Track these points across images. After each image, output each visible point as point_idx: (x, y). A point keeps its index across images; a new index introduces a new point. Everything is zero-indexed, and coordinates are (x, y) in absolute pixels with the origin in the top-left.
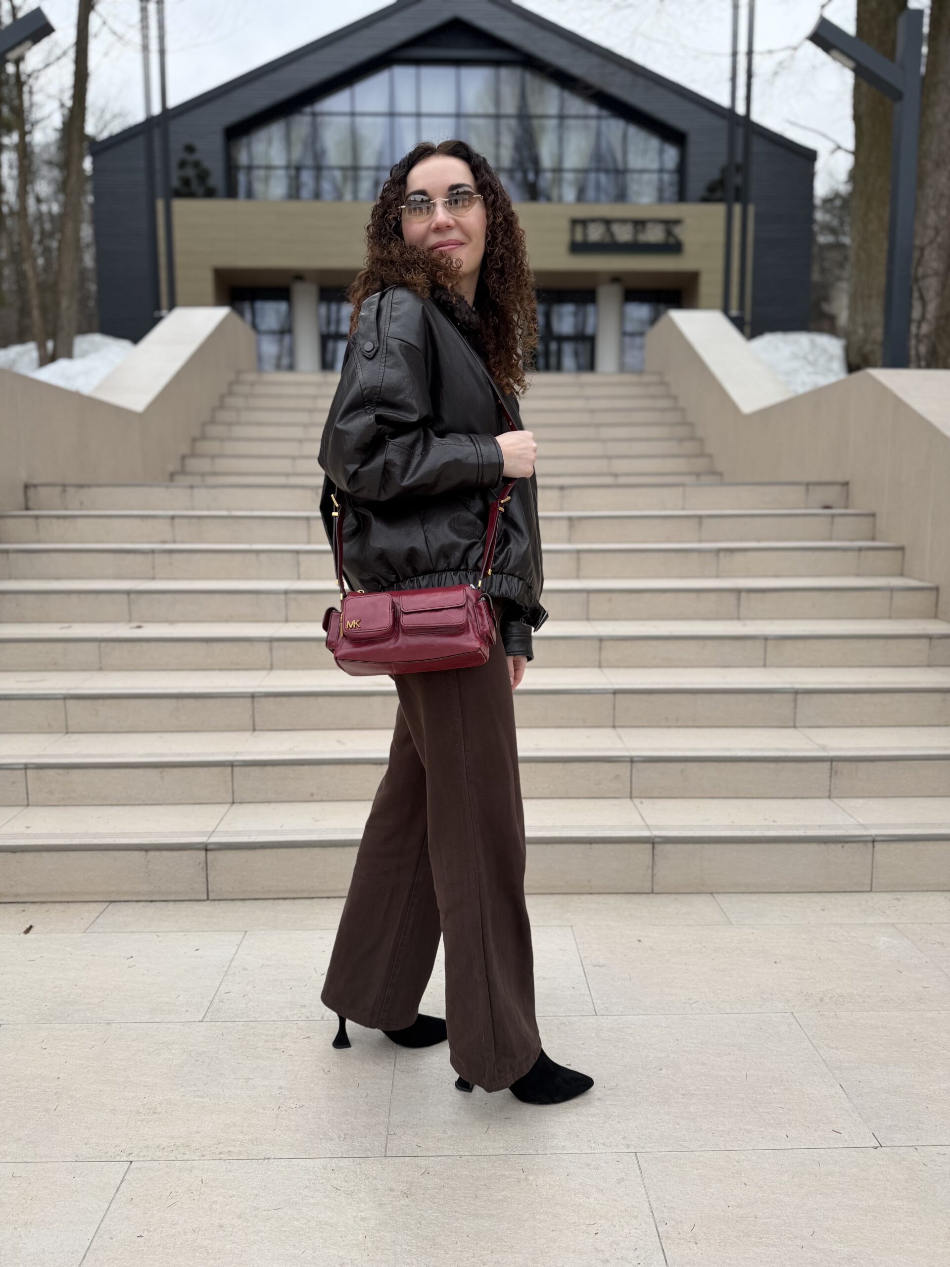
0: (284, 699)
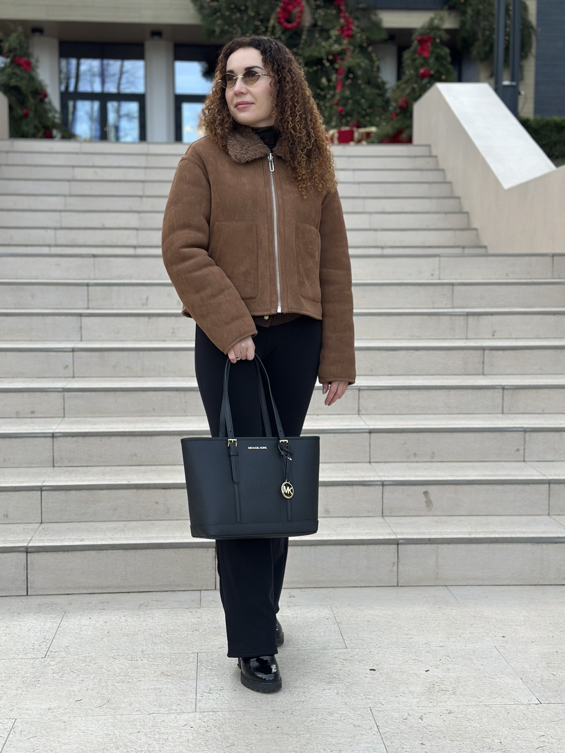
0: (80, 439)
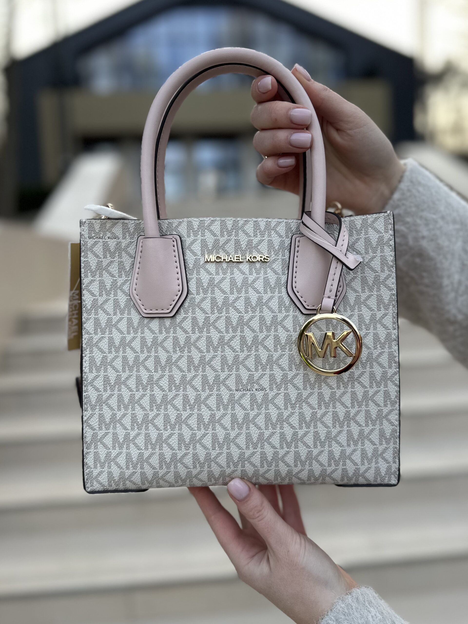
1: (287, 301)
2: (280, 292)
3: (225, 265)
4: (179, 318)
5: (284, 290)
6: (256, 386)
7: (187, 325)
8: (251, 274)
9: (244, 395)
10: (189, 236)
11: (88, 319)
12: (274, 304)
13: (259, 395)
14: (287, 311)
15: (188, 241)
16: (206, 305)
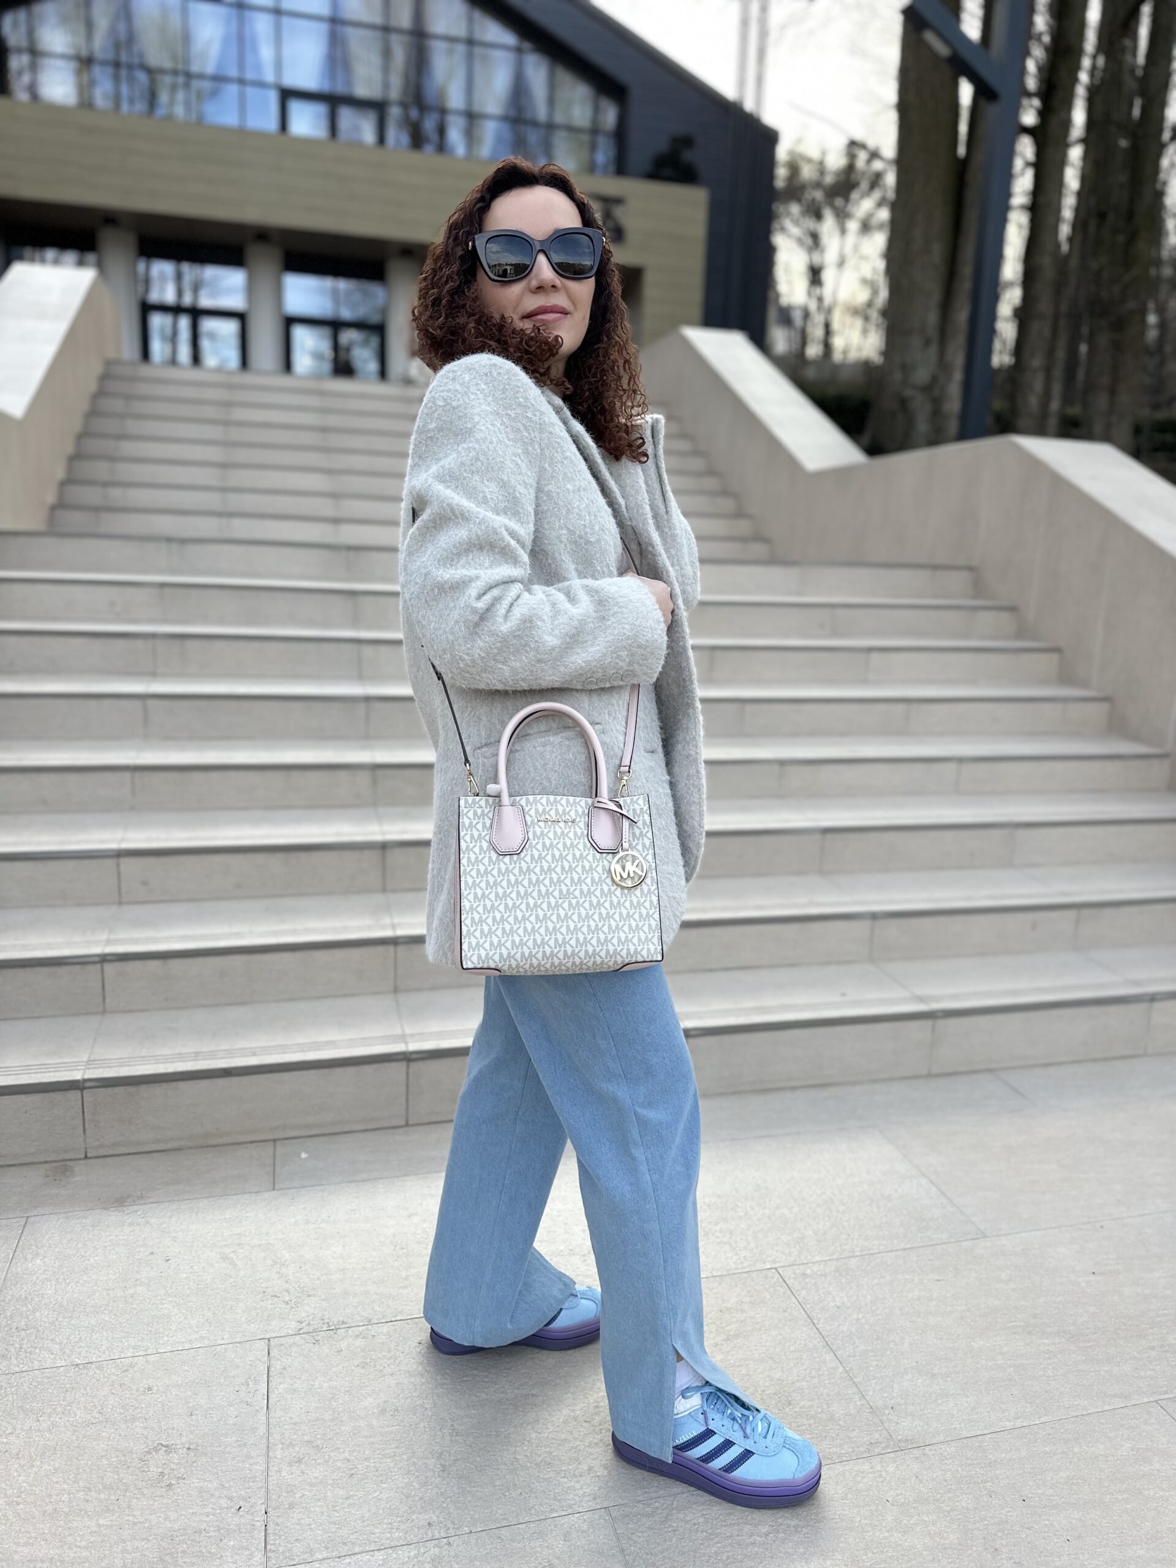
1: (589, 845)
2: (584, 840)
3: (550, 823)
4: (522, 855)
5: (586, 838)
6: (572, 896)
7: (528, 859)
8: (566, 828)
9: (565, 901)
10: (527, 806)
11: (463, 857)
12: (581, 846)
13: (574, 901)
14: (589, 850)
15: (527, 809)
16: (540, 847)
